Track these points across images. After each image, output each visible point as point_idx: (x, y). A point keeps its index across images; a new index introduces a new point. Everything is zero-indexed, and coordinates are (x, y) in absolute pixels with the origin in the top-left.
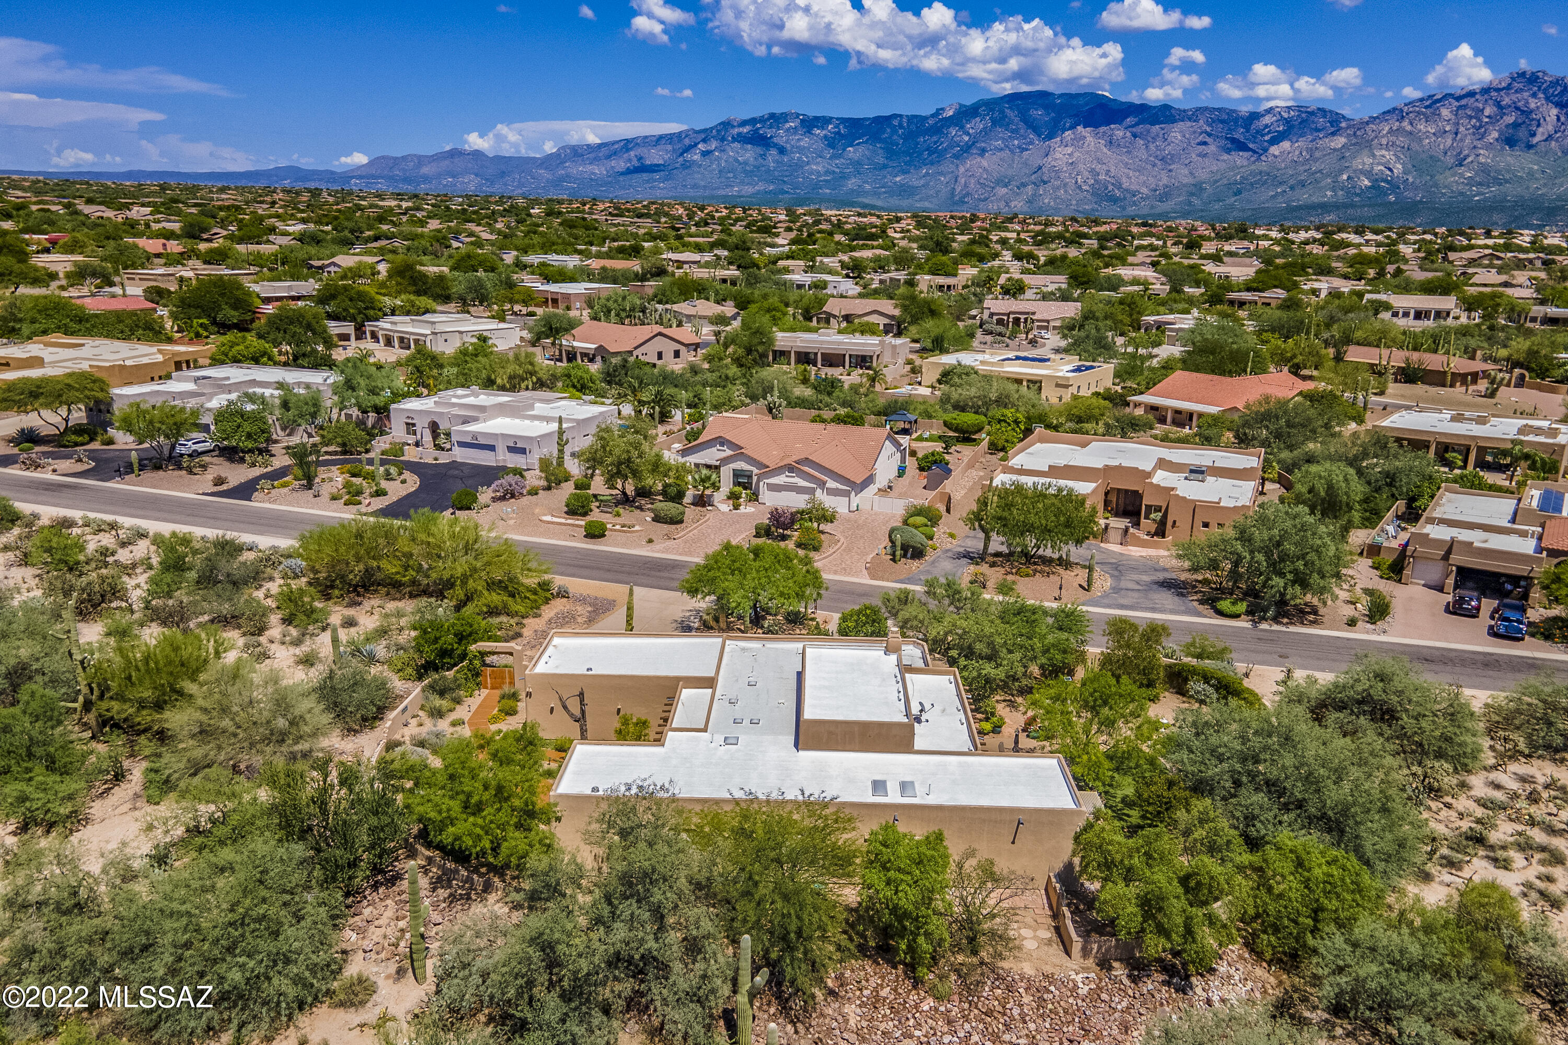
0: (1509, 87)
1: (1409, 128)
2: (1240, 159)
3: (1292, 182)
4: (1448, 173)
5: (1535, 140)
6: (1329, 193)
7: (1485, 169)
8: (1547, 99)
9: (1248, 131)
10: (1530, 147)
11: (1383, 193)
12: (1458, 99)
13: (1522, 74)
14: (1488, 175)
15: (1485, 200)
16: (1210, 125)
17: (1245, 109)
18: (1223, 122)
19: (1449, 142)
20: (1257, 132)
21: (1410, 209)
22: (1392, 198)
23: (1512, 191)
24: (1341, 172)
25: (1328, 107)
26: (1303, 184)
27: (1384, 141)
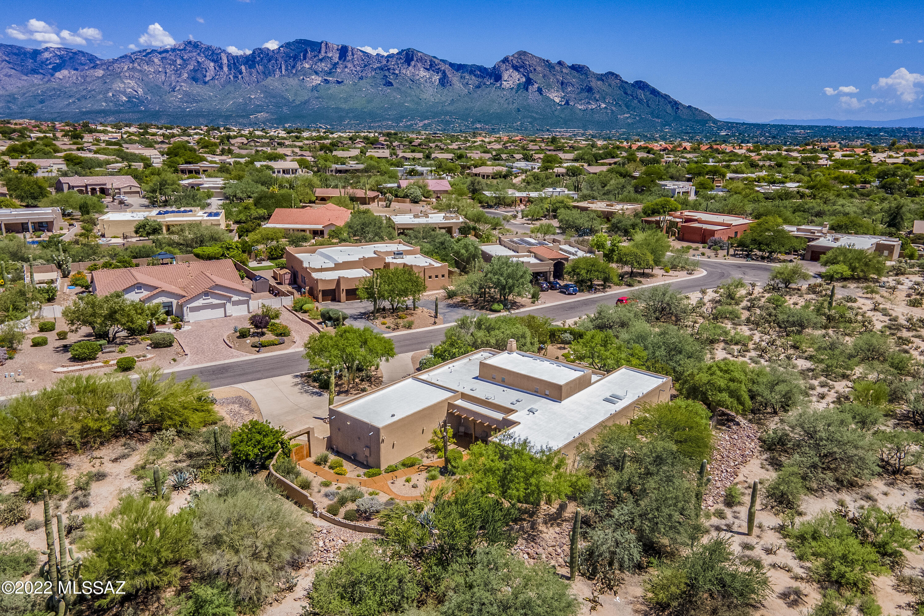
0: (184, 49)
1: (139, 67)
2: (36, 79)
3: (78, 96)
4: (169, 95)
5: (207, 79)
6: (104, 104)
7: (186, 94)
8: (206, 57)
9: (35, 61)
10: (205, 83)
11: (135, 105)
12: (160, 53)
13: (190, 43)
14: (189, 97)
15: (192, 111)
16: (7, 56)
17: (30, 47)
18: (15, 54)
19: (163, 78)
20: (42, 62)
21: (156, 115)
22: (142, 108)
23: (205, 106)
24: (108, 91)
25: (85, 51)
26: (84, 97)
27: (127, 74)
